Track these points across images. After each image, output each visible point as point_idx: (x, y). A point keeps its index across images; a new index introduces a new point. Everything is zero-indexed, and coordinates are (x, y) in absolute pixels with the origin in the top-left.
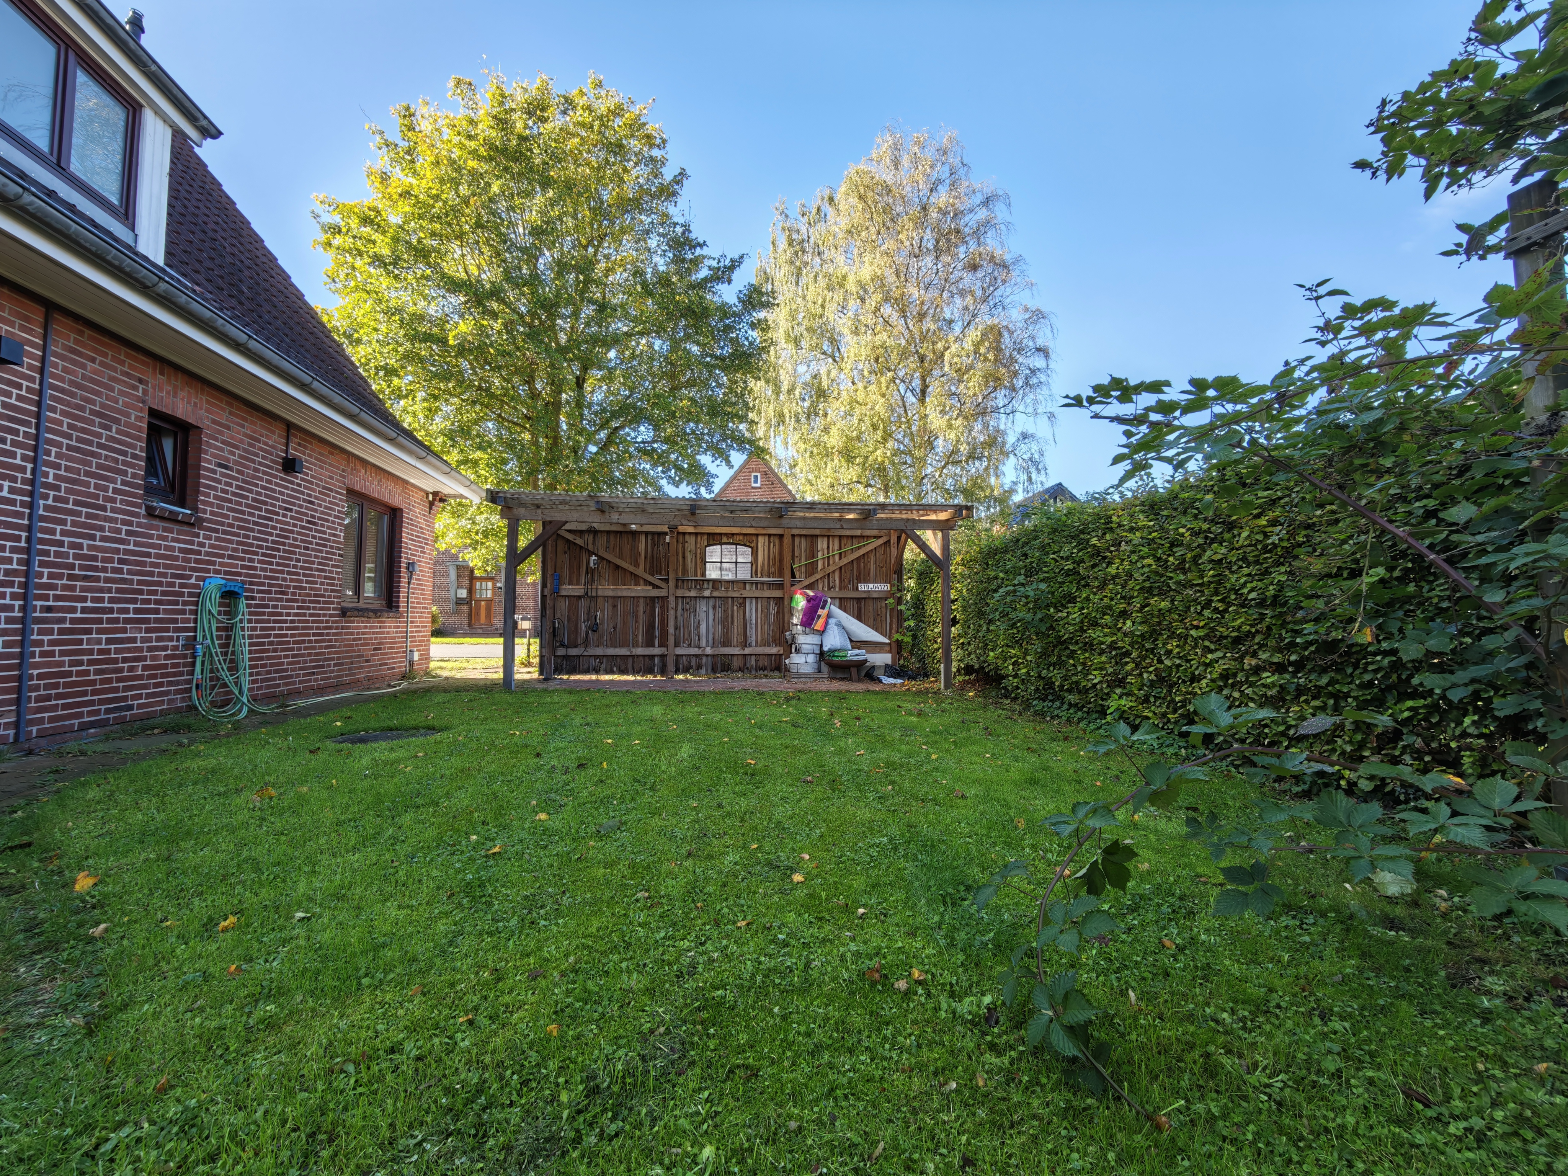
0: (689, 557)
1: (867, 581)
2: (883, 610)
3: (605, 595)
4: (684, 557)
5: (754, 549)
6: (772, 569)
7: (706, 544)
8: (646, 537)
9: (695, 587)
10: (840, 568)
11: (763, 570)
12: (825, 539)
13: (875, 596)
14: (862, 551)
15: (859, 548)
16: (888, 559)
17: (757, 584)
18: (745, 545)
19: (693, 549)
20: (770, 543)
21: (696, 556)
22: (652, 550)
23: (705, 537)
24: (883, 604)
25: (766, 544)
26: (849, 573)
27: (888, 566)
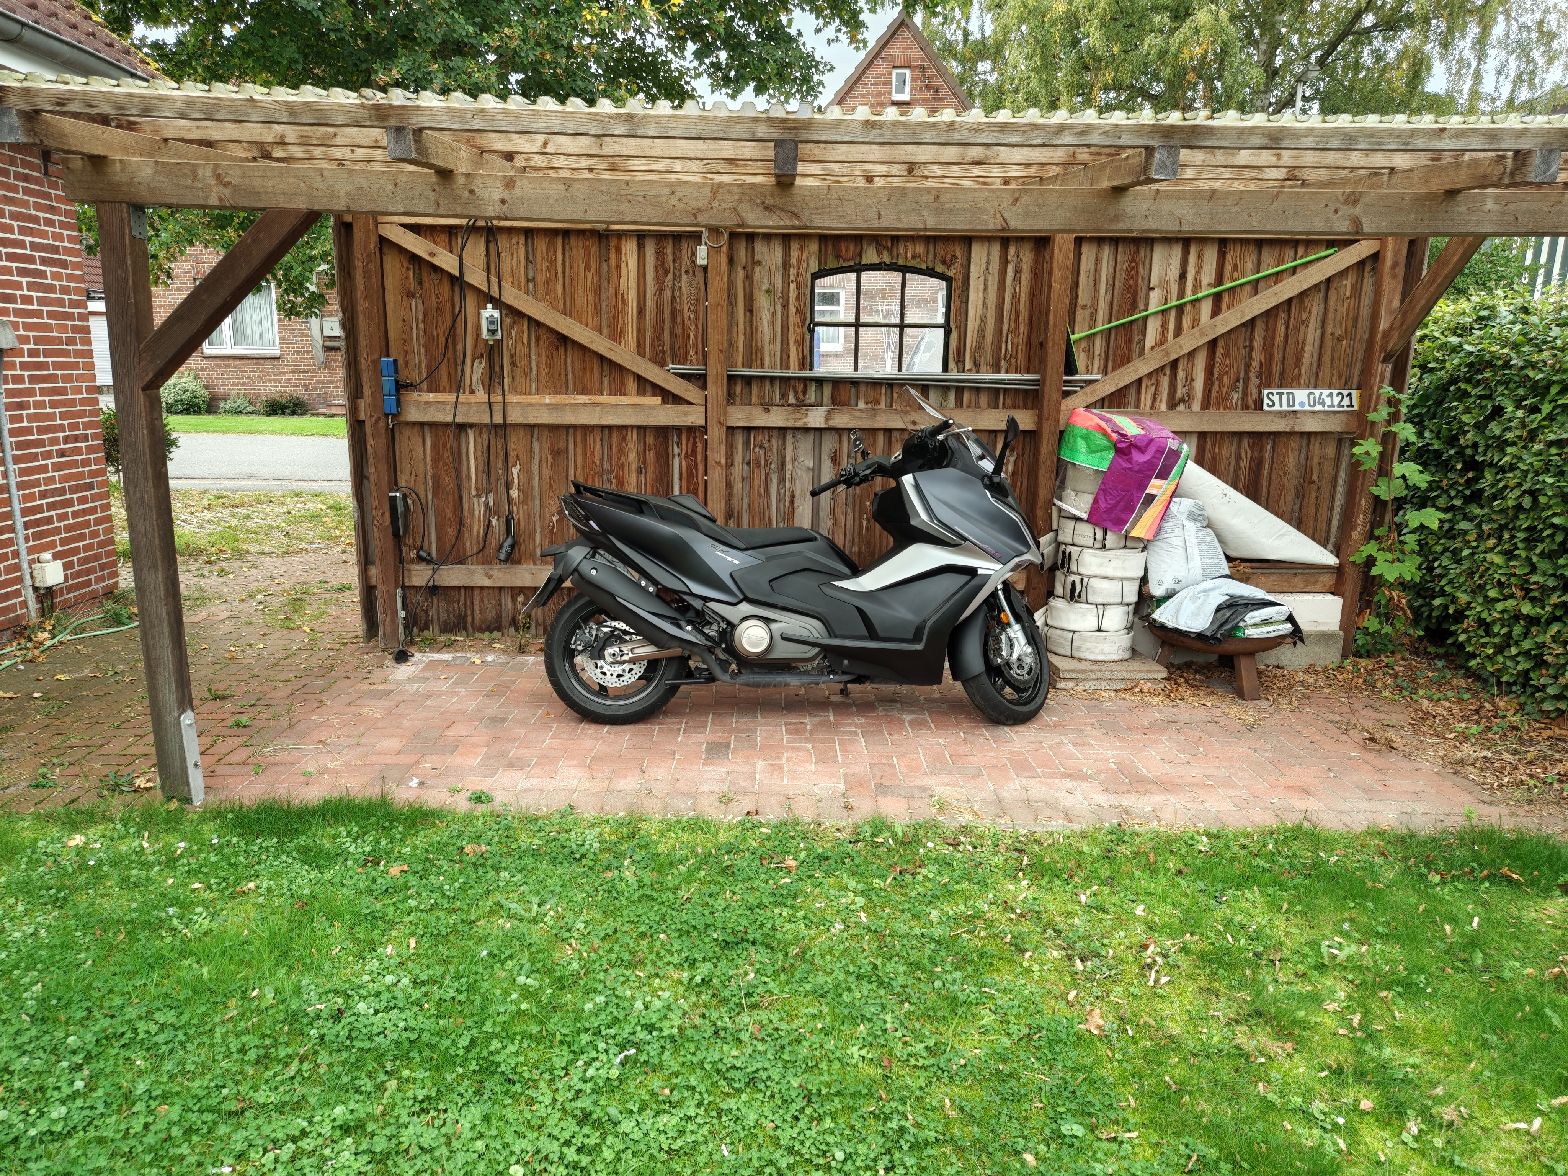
0: (765, 307)
1: (1287, 381)
2: (1328, 467)
3: (531, 420)
4: (750, 309)
5: (958, 283)
6: (1007, 347)
7: (814, 268)
8: (641, 247)
9: (784, 396)
10: (1213, 344)
11: (979, 348)
12: (1177, 251)
13: (1310, 425)
14: (1289, 288)
15: (1277, 277)
16: (1365, 313)
17: (960, 391)
18: (930, 273)
19: (778, 284)
20: (1004, 262)
21: (785, 307)
22: (660, 289)
23: (814, 247)
24: (1330, 451)
25: (995, 267)
26: (1237, 357)
27: (1362, 332)
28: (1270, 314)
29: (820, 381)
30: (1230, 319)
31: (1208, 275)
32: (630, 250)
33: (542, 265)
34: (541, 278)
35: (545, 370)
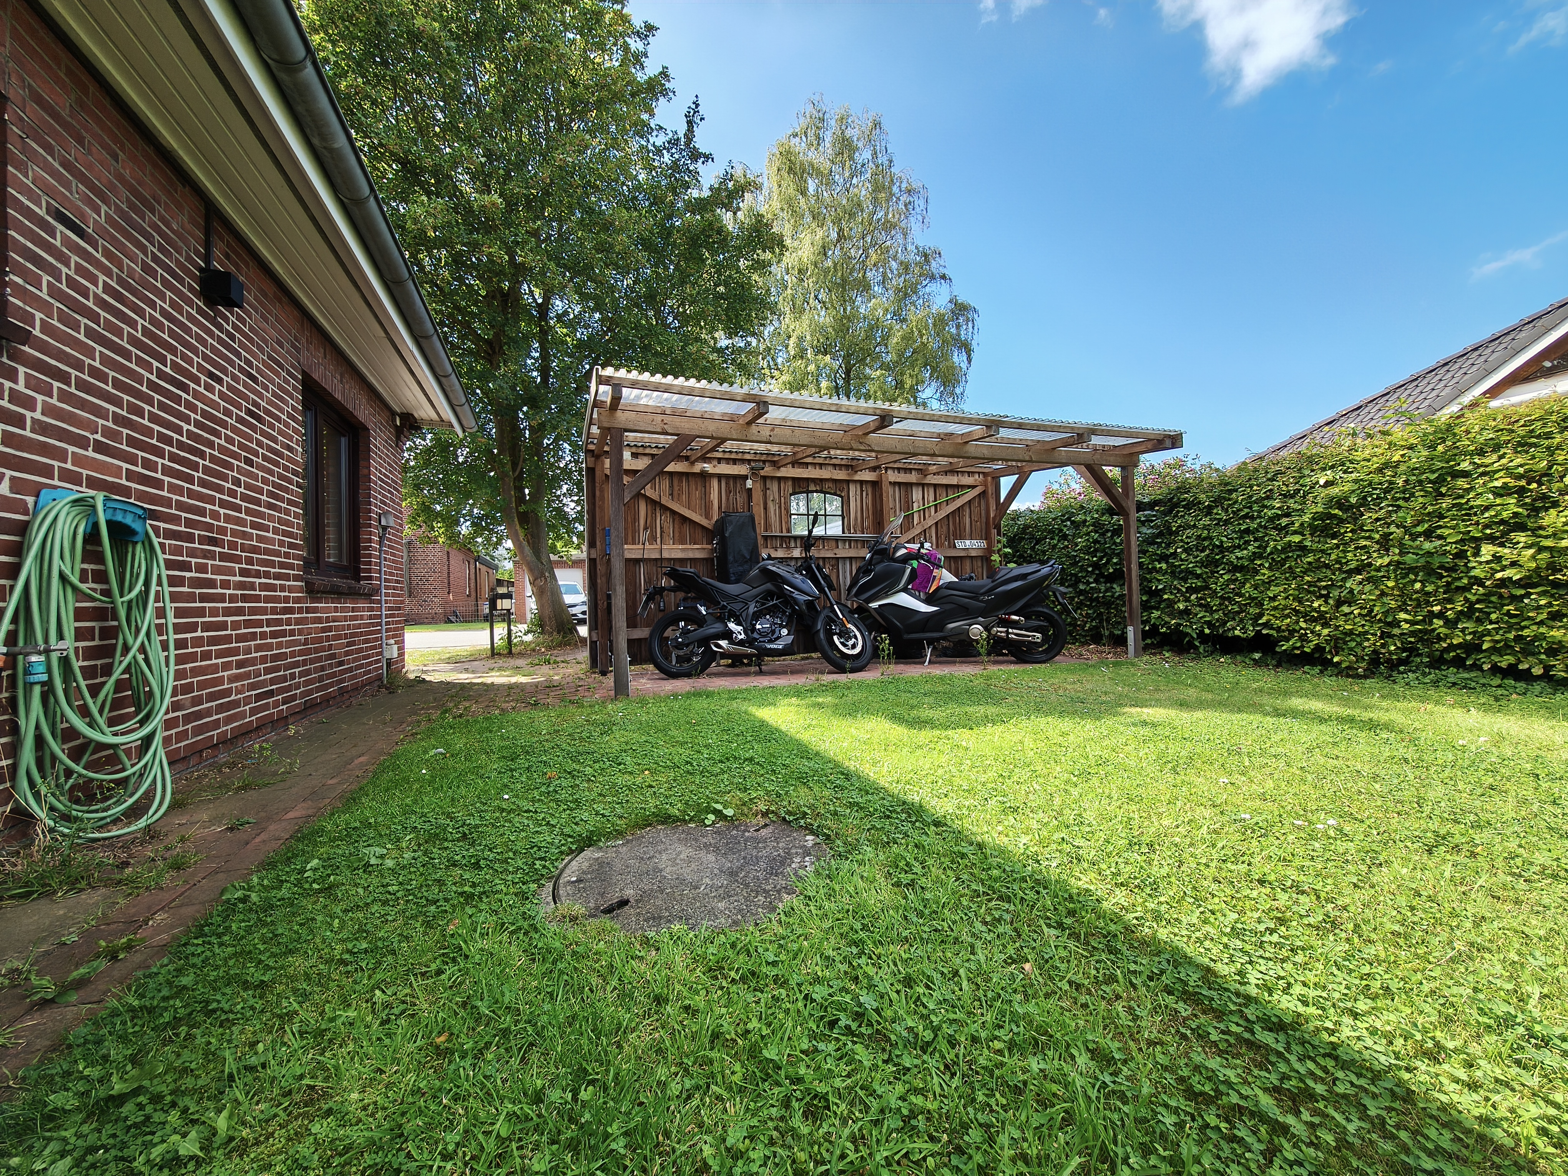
0: (772, 507)
1: (962, 538)
2: (980, 570)
3: (673, 556)
4: (765, 508)
5: (845, 498)
6: (866, 524)
7: (791, 491)
8: (720, 482)
9: (781, 545)
10: (936, 523)
11: (856, 524)
12: (920, 488)
13: (973, 554)
14: (958, 503)
15: (954, 499)
16: (983, 512)
17: (850, 541)
18: (835, 494)
19: (777, 497)
20: (862, 491)
21: (780, 507)
22: (728, 499)
23: (790, 483)
24: (980, 564)
25: (859, 492)
26: (945, 528)
27: (984, 520)
28: (953, 512)
29: (796, 538)
30: (942, 514)
31: (932, 498)
32: (715, 483)
33: (676, 488)
34: (675, 493)
35: (677, 535)
